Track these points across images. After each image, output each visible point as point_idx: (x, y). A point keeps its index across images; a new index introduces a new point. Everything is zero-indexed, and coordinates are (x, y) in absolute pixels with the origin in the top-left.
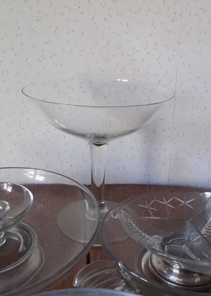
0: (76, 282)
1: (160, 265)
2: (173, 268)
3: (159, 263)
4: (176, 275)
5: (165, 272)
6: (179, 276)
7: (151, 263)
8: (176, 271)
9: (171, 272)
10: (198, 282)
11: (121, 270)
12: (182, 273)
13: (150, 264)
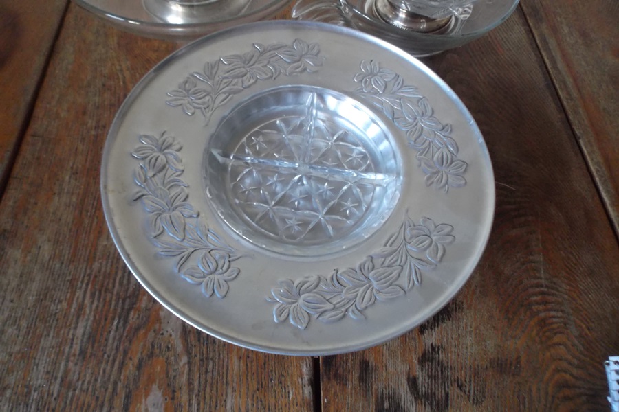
0: (294, 14)
1: (385, 9)
2: (399, 11)
3: (385, 6)
4: (401, 20)
5: (390, 17)
6: (405, 21)
7: (376, 6)
8: (402, 15)
9: (396, 16)
10: (423, 28)
11: (341, 5)
12: (409, 18)
13: (374, 8)
